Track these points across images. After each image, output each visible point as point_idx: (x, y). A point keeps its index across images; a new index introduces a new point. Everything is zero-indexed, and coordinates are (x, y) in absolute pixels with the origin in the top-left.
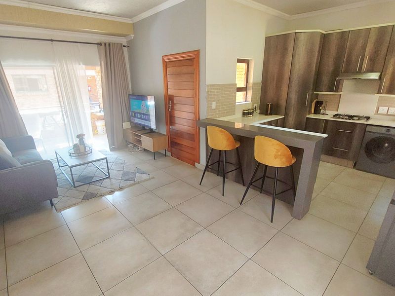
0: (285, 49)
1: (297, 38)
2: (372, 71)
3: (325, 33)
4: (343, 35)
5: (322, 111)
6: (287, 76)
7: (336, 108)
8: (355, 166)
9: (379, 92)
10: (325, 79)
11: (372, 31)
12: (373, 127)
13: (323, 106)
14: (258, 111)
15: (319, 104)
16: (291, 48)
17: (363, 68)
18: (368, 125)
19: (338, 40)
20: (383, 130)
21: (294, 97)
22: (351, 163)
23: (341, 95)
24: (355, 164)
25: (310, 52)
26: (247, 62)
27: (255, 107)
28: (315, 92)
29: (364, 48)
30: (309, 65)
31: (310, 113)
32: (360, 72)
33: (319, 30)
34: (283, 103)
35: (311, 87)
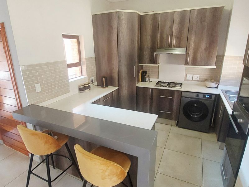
0: (110, 26)
1: (119, 17)
2: (179, 47)
3: (141, 14)
4: (155, 17)
5: (147, 79)
6: (115, 51)
7: (157, 77)
8: (177, 125)
9: (186, 64)
10: (147, 53)
11: (176, 14)
12: (187, 93)
13: (147, 74)
14: (96, 83)
15: (144, 73)
16: (115, 26)
17: (173, 45)
18: (182, 91)
19: (151, 21)
20: (194, 95)
21: (124, 69)
22: (174, 122)
23: (159, 66)
24: (178, 122)
25: (131, 30)
26: (77, 38)
27: (92, 81)
28: (140, 64)
29: (171, 27)
30: (132, 41)
31: (138, 81)
32: (171, 48)
33: (136, 11)
34: (116, 76)
35: (137, 60)
